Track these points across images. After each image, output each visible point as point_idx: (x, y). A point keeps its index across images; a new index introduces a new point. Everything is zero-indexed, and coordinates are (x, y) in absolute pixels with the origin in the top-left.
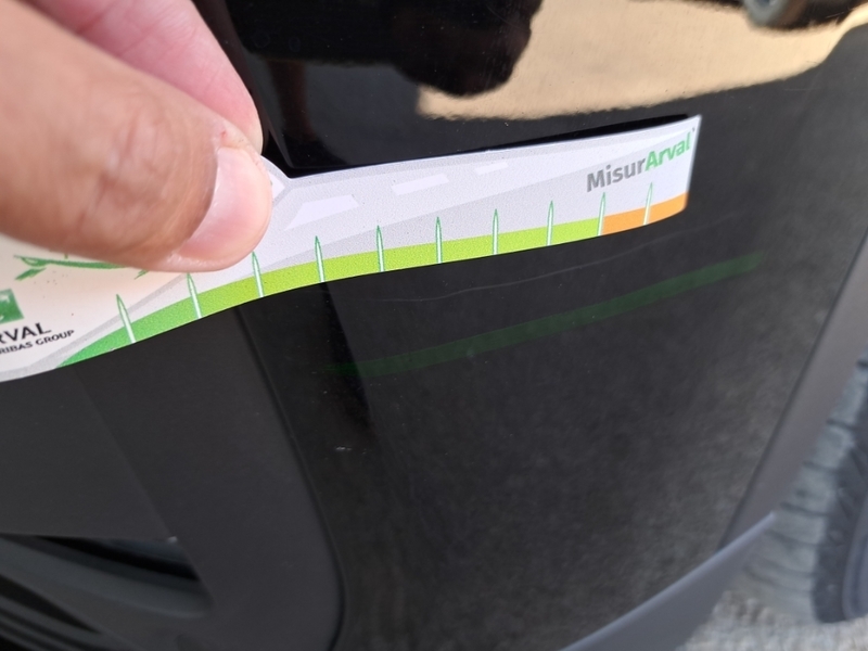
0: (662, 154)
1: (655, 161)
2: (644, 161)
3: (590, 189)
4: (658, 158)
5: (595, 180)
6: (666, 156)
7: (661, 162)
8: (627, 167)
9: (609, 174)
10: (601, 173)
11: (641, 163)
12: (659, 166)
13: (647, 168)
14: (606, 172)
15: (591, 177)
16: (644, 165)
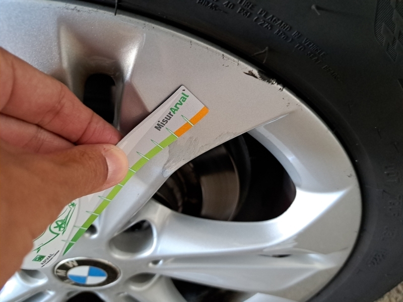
0: (176, 106)
1: (175, 110)
2: (170, 112)
3: (160, 130)
4: (175, 108)
5: (159, 127)
6: (178, 106)
7: (178, 108)
8: (166, 118)
9: (161, 123)
10: (158, 124)
11: (170, 114)
12: (179, 110)
13: (174, 113)
14: (159, 123)
15: (156, 127)
16: (172, 113)
